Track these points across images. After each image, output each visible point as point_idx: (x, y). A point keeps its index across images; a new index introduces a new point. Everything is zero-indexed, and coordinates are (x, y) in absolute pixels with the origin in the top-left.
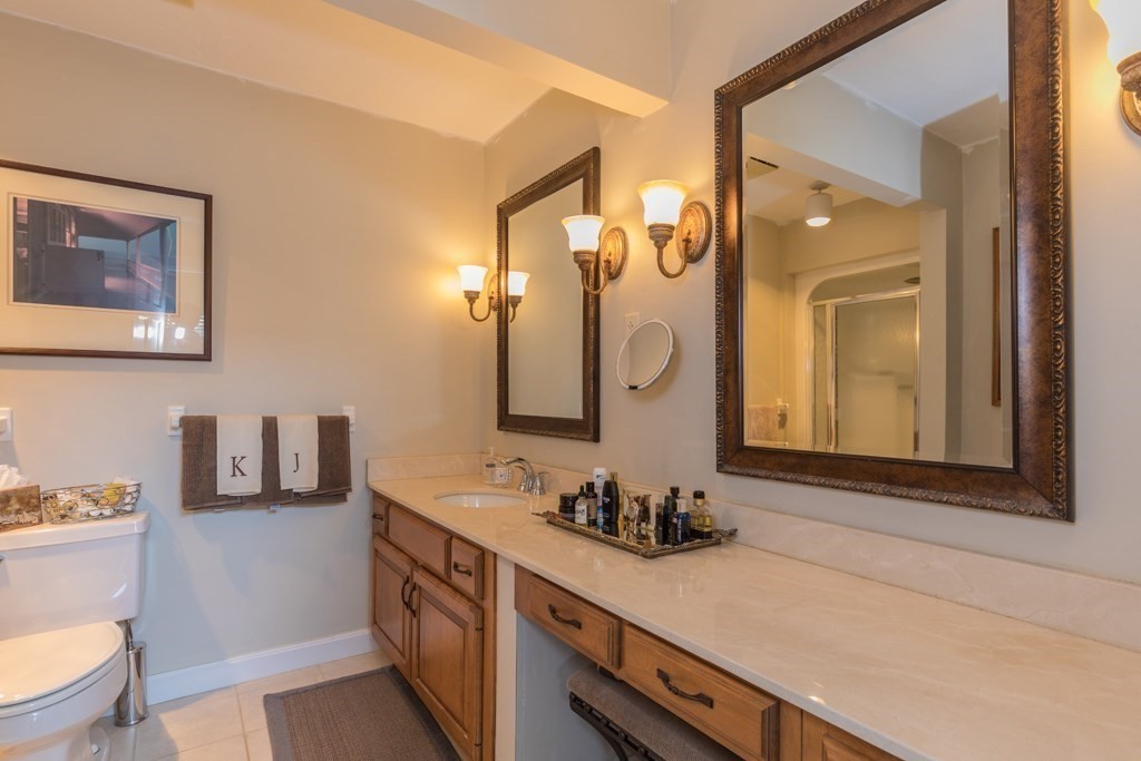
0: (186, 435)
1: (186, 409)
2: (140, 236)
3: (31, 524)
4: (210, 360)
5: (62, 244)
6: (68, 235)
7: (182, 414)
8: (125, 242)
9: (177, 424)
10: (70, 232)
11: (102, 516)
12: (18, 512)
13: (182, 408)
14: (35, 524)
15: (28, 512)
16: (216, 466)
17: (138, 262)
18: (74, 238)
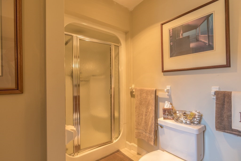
0: (217, 99)
1: (219, 88)
2: (200, 26)
3: (170, 119)
4: (230, 66)
5: (179, 38)
6: (180, 34)
7: (218, 90)
8: (195, 30)
9: (214, 94)
10: (181, 33)
11: (186, 123)
12: (168, 115)
13: (218, 87)
14: (171, 120)
15: (170, 116)
16: (231, 115)
17: (200, 35)
18: (182, 35)
